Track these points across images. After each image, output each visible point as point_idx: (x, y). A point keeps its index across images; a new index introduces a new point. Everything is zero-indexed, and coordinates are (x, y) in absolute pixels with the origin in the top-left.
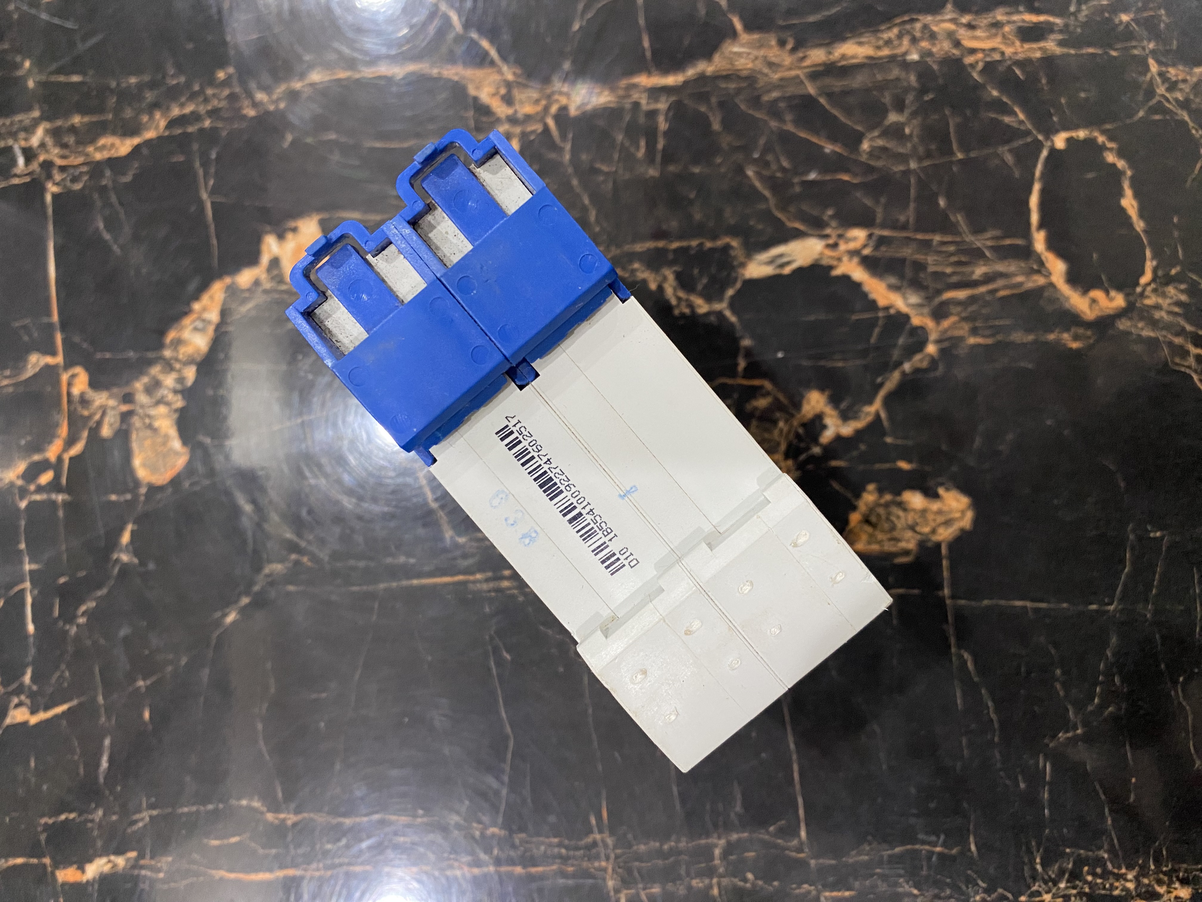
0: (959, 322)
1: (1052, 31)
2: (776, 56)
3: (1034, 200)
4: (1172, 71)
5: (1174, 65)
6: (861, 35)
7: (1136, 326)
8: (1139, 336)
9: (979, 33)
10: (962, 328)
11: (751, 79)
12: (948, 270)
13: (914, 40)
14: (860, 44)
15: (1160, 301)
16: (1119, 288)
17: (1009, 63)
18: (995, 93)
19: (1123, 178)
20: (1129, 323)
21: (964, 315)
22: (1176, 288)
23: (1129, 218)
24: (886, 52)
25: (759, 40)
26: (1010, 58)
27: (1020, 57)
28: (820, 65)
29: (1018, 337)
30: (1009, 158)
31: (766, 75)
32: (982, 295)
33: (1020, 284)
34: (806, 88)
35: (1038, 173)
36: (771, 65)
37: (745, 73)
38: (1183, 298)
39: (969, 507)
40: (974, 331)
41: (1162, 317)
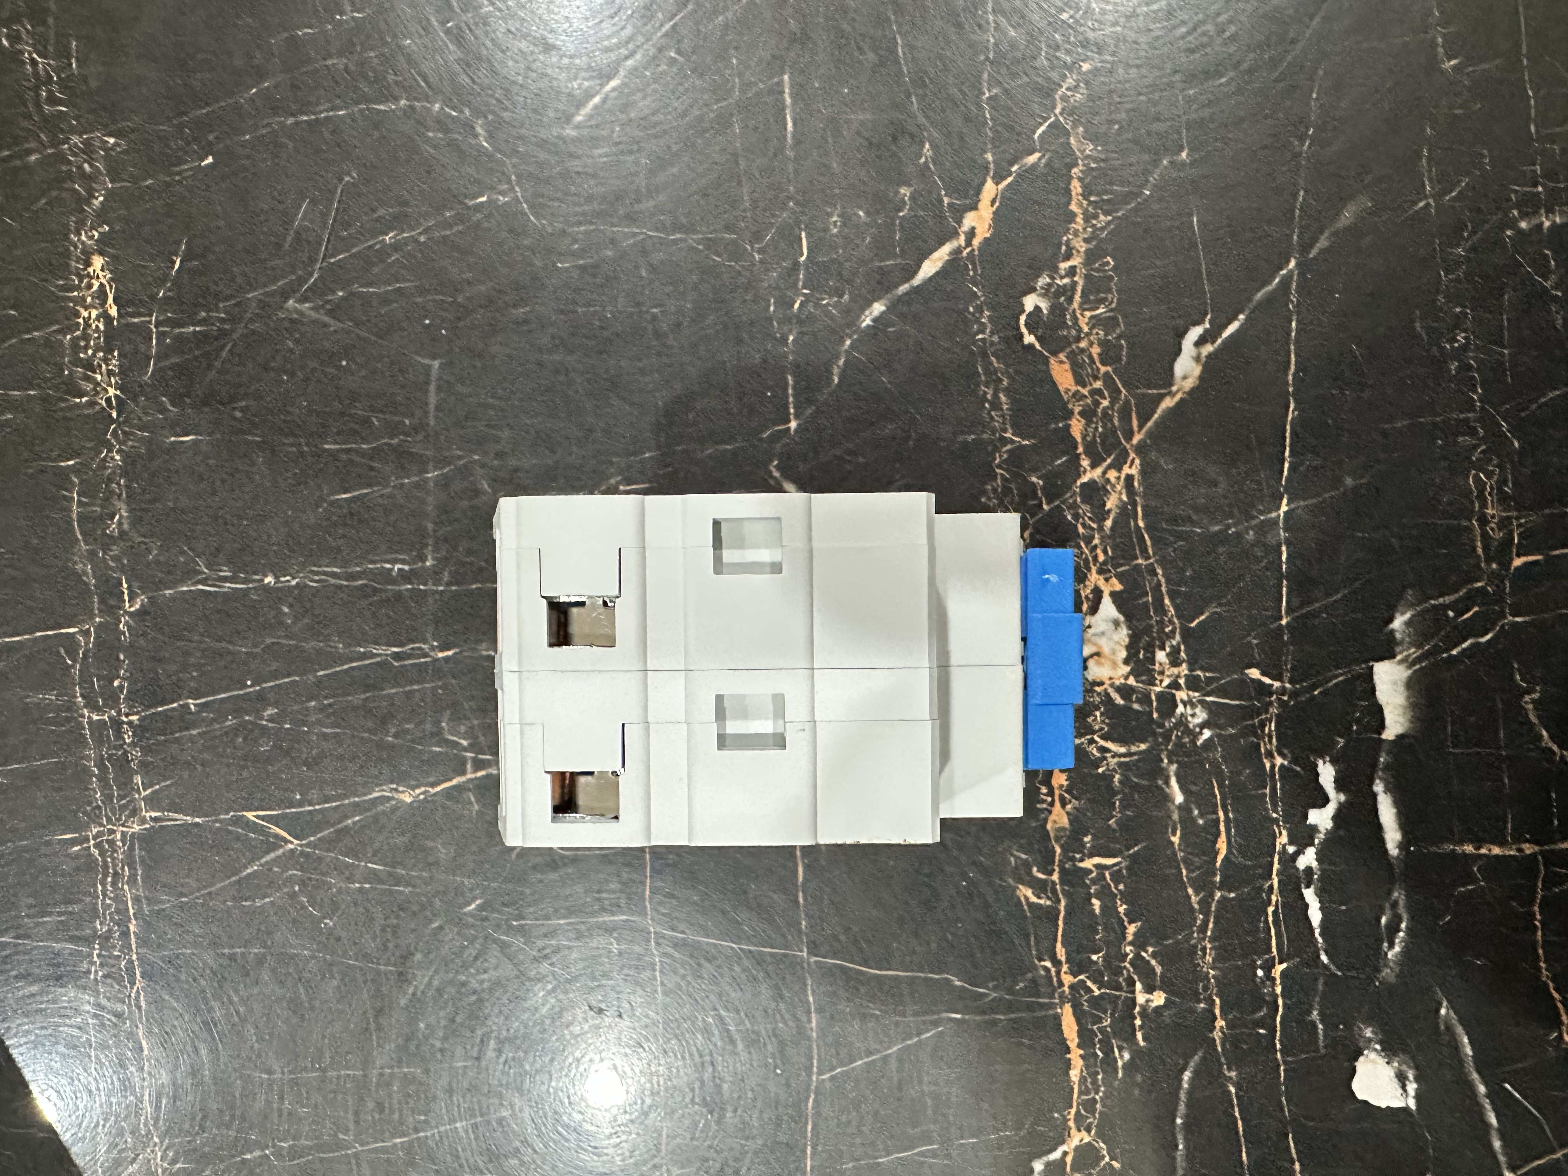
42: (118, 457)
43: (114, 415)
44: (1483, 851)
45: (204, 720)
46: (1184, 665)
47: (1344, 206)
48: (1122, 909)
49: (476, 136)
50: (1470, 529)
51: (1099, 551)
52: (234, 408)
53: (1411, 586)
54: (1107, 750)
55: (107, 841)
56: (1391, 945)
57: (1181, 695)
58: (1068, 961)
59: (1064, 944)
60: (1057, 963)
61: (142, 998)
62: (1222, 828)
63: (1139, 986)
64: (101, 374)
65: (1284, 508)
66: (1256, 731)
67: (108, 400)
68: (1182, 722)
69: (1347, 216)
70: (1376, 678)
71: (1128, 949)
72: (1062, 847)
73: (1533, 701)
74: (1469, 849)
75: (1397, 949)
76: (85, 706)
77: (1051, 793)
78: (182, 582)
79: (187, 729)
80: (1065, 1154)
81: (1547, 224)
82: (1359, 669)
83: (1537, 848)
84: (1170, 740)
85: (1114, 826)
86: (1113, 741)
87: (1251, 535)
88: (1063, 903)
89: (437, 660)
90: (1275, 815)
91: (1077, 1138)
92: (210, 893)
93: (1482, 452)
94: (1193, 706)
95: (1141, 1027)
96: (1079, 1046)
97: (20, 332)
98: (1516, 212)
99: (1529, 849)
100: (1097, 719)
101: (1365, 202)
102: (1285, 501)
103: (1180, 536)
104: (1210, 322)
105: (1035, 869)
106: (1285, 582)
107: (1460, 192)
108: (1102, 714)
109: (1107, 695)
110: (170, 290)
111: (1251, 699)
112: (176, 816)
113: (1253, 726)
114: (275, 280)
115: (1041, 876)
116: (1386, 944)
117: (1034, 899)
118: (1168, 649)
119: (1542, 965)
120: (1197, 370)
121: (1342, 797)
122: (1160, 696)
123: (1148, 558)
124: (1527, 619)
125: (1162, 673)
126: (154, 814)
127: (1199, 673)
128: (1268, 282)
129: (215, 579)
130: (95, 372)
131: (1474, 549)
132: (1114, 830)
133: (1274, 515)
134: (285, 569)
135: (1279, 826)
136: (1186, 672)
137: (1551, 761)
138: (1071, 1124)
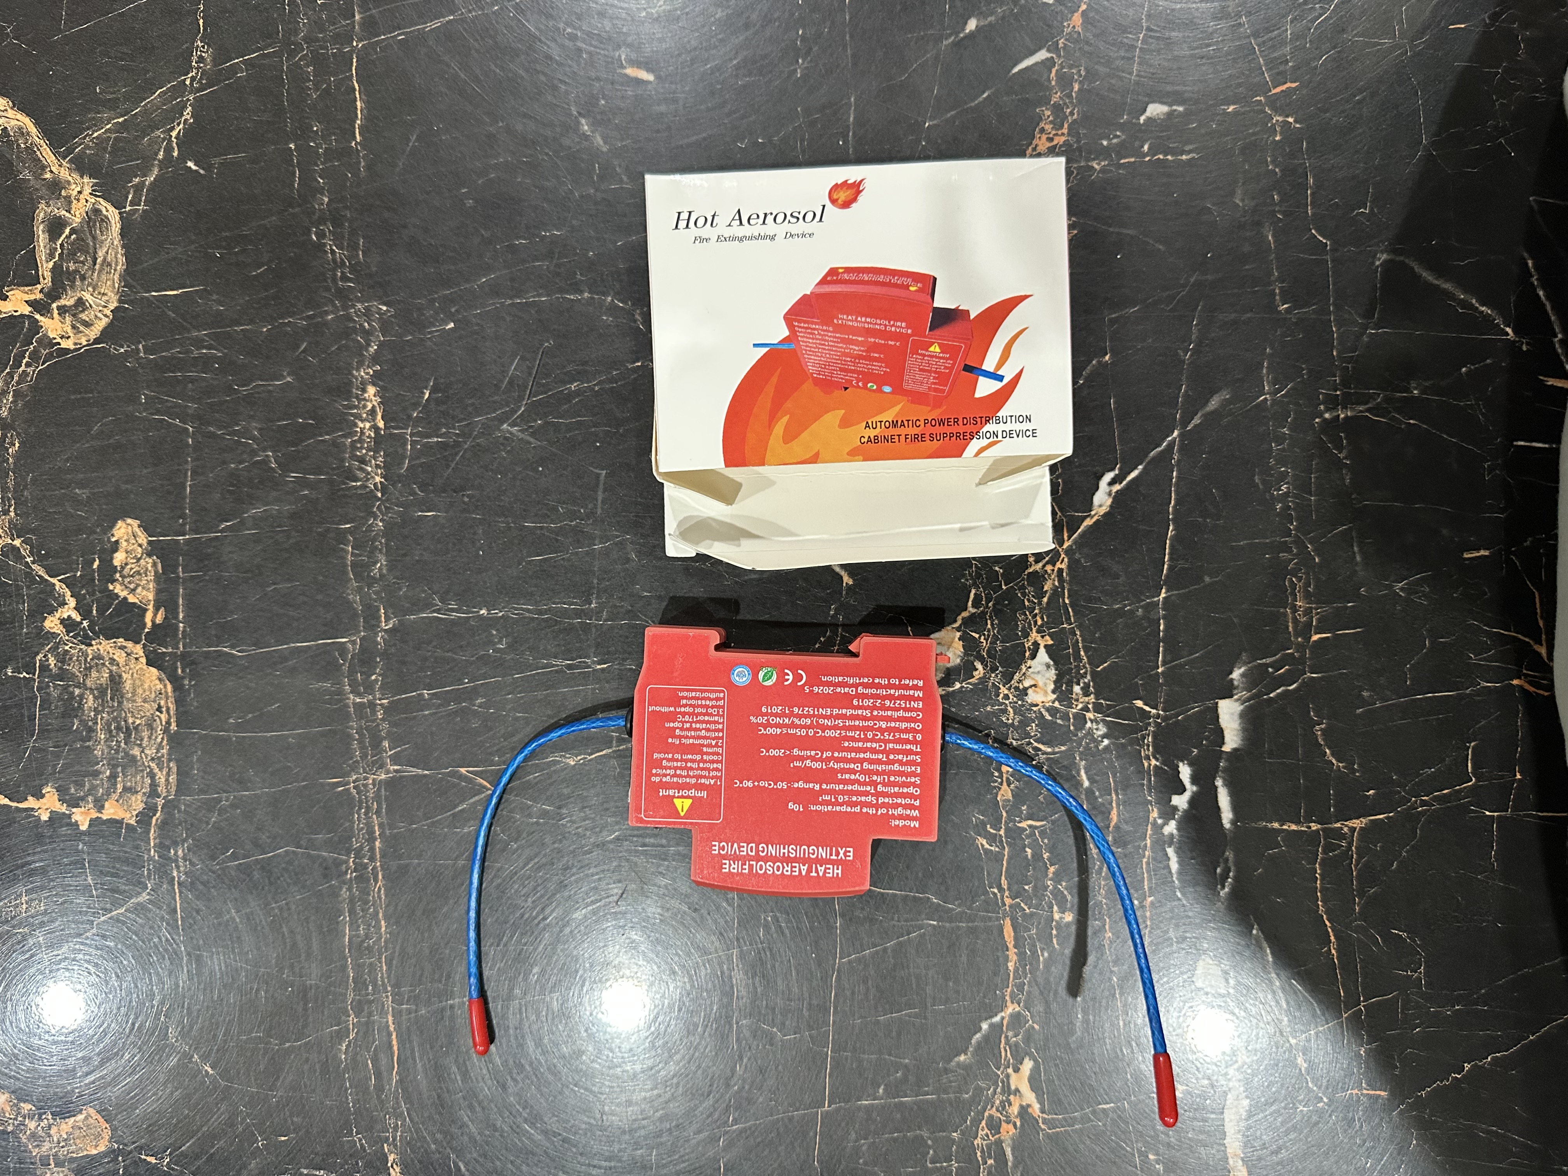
42: (381, 524)
43: (379, 495)
44: (1285, 827)
45: (434, 704)
46: (1092, 696)
47: (1212, 396)
48: (1046, 856)
49: (635, 321)
50: (1285, 615)
51: (1038, 618)
52: (463, 495)
53: (1246, 651)
54: (1040, 750)
55: (363, 785)
56: (1223, 887)
57: (1090, 715)
58: (1009, 889)
59: (1006, 879)
60: (1001, 889)
61: (382, 892)
62: (1114, 805)
63: (1055, 908)
64: (371, 466)
65: (1163, 595)
66: (1140, 742)
67: (375, 485)
68: (1090, 732)
69: (1214, 403)
70: (1220, 710)
71: (1049, 883)
72: (1007, 812)
73: (1321, 730)
74: (1276, 825)
75: (1227, 890)
76: (352, 692)
77: (1001, 777)
78: (423, 611)
79: (422, 711)
80: (1003, 1018)
81: (1342, 416)
82: (1209, 704)
83: (1319, 826)
84: (1081, 745)
85: (1042, 800)
86: (1043, 744)
87: (1140, 612)
88: (1007, 849)
89: (594, 670)
90: (1149, 798)
91: (1011, 1008)
92: (433, 823)
93: (1295, 564)
94: (1097, 723)
95: (1056, 936)
96: (1015, 947)
97: (315, 435)
98: (1322, 407)
99: (1314, 827)
100: (1033, 729)
101: (1225, 395)
102: (1164, 591)
103: (1093, 610)
104: (1120, 469)
105: (988, 826)
106: (1161, 644)
107: (1287, 392)
108: (1036, 725)
109: (1041, 713)
110: (420, 412)
111: (1137, 721)
112: (412, 769)
113: (1137, 738)
114: (495, 410)
115: (992, 831)
116: (1219, 886)
117: (987, 846)
118: (1082, 685)
119: (1320, 903)
120: (1109, 501)
121: (1195, 788)
122: (1076, 716)
123: (1071, 624)
124: (1320, 675)
125: (1077, 700)
126: (396, 767)
127: (1102, 701)
128: (1159, 445)
129: (446, 610)
130: (367, 465)
131: (1287, 627)
132: (1042, 803)
133: (1156, 599)
134: (494, 605)
135: (1152, 805)
136: (1093, 700)
137: (1332, 770)
138: (1007, 998)
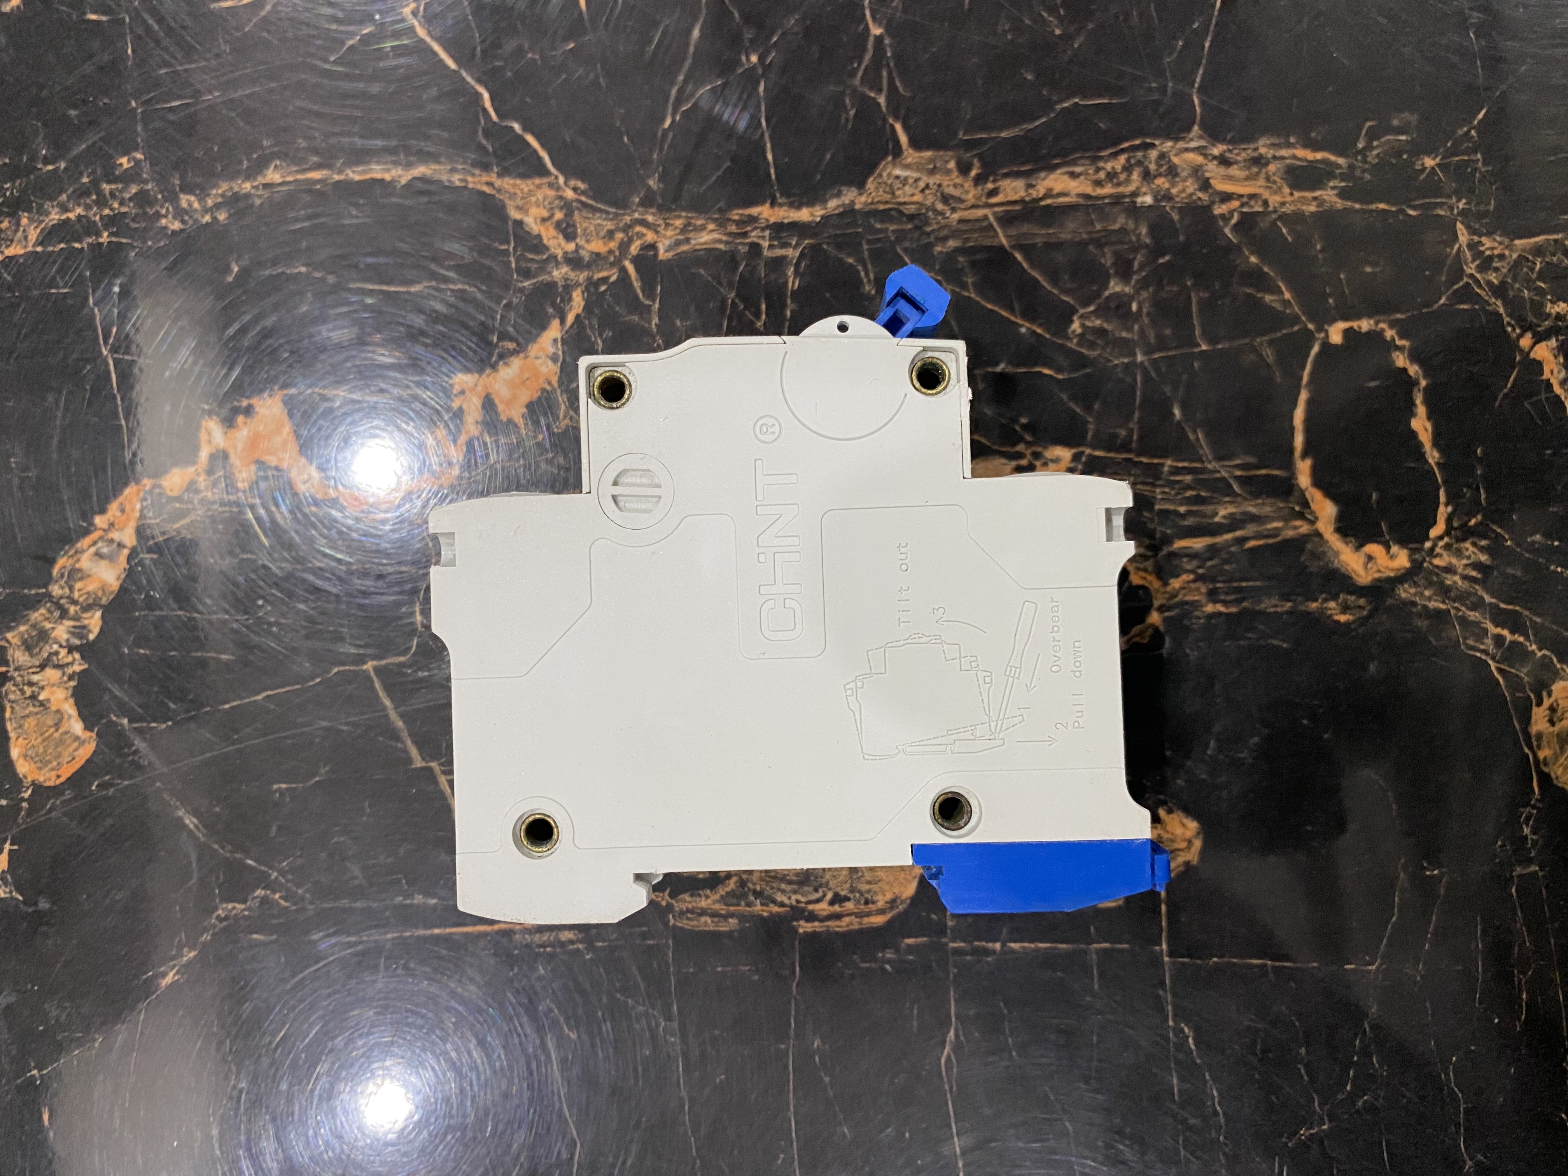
0: (1195, 581)
1: (1331, 175)
2: (955, 186)
3: (1299, 415)
4: (1487, 242)
5: (1489, 234)
6: (1074, 163)
7: (1422, 594)
8: (1425, 607)
9: (1234, 171)
10: (1198, 589)
11: (918, 219)
12: (1182, 509)
13: (1147, 176)
14: (1073, 175)
15: (1454, 561)
16: (1402, 543)
17: (1274, 216)
18: (1253, 259)
19: (1415, 390)
20: (1413, 591)
21: (1201, 571)
22: (1474, 544)
23: (1420, 445)
24: (1108, 190)
25: (931, 160)
26: (1275, 211)
27: (1288, 209)
28: (1014, 202)
29: (1270, 604)
30: (1269, 355)
31: (942, 213)
32: (1227, 544)
33: (1276, 532)
34: (996, 235)
35: (1305, 379)
36: (946, 199)
37: (911, 209)
38: (1483, 558)
39: (1198, 833)
40: (1213, 595)
41: (1455, 582)
